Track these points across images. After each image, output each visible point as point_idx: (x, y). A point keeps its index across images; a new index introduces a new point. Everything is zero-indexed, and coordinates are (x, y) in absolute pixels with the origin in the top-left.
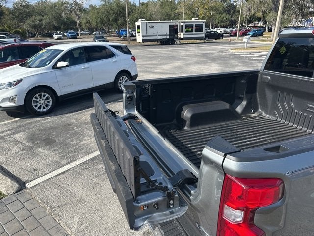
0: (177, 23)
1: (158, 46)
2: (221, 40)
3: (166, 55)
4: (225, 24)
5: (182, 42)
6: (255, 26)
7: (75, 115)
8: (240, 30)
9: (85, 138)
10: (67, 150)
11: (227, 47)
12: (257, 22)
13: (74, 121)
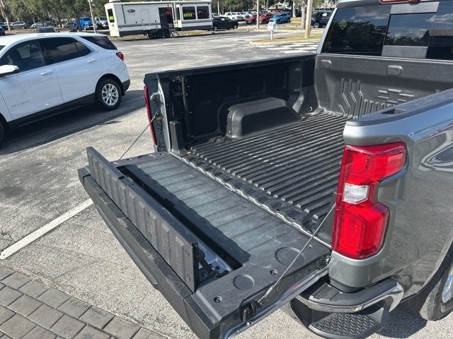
0: (171, 6)
1: (145, 41)
2: (235, 30)
3: (162, 53)
4: (238, 6)
5: (181, 33)
6: (277, 9)
7: (41, 148)
8: (260, 15)
9: (71, 179)
10: (47, 199)
11: (247, 39)
12: (279, 3)
13: (45, 158)
